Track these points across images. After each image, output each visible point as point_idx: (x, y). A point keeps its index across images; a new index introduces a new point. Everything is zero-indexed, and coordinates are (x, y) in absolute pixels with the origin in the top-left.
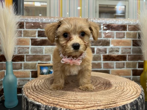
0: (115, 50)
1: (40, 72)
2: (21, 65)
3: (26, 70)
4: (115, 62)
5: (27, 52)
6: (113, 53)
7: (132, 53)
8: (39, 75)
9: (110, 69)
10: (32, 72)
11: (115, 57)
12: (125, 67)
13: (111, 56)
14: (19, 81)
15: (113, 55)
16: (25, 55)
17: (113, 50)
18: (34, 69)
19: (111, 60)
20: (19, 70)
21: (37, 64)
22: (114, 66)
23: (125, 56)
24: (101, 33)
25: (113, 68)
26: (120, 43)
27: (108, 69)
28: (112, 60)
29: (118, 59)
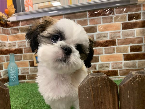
0: (103, 36)
1: (36, 61)
2: (21, 56)
3: (25, 61)
4: (104, 48)
5: (24, 46)
6: (101, 39)
7: (122, 37)
8: (35, 64)
9: (99, 55)
10: (30, 62)
11: (103, 43)
12: (115, 52)
13: (99, 42)
14: (21, 70)
15: (101, 41)
16: (23, 48)
17: (100, 36)
18: (32, 59)
19: (99, 46)
20: (21, 61)
21: (34, 55)
22: (103, 52)
23: (115, 40)
24: (87, 20)
25: (102, 54)
26: (108, 28)
27: (97, 55)
28: (101, 46)
29: (107, 45)
